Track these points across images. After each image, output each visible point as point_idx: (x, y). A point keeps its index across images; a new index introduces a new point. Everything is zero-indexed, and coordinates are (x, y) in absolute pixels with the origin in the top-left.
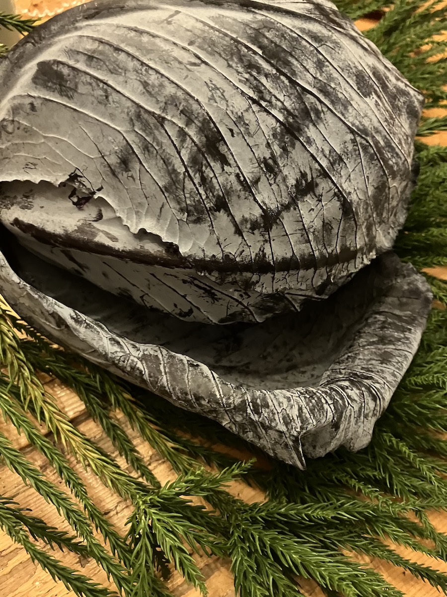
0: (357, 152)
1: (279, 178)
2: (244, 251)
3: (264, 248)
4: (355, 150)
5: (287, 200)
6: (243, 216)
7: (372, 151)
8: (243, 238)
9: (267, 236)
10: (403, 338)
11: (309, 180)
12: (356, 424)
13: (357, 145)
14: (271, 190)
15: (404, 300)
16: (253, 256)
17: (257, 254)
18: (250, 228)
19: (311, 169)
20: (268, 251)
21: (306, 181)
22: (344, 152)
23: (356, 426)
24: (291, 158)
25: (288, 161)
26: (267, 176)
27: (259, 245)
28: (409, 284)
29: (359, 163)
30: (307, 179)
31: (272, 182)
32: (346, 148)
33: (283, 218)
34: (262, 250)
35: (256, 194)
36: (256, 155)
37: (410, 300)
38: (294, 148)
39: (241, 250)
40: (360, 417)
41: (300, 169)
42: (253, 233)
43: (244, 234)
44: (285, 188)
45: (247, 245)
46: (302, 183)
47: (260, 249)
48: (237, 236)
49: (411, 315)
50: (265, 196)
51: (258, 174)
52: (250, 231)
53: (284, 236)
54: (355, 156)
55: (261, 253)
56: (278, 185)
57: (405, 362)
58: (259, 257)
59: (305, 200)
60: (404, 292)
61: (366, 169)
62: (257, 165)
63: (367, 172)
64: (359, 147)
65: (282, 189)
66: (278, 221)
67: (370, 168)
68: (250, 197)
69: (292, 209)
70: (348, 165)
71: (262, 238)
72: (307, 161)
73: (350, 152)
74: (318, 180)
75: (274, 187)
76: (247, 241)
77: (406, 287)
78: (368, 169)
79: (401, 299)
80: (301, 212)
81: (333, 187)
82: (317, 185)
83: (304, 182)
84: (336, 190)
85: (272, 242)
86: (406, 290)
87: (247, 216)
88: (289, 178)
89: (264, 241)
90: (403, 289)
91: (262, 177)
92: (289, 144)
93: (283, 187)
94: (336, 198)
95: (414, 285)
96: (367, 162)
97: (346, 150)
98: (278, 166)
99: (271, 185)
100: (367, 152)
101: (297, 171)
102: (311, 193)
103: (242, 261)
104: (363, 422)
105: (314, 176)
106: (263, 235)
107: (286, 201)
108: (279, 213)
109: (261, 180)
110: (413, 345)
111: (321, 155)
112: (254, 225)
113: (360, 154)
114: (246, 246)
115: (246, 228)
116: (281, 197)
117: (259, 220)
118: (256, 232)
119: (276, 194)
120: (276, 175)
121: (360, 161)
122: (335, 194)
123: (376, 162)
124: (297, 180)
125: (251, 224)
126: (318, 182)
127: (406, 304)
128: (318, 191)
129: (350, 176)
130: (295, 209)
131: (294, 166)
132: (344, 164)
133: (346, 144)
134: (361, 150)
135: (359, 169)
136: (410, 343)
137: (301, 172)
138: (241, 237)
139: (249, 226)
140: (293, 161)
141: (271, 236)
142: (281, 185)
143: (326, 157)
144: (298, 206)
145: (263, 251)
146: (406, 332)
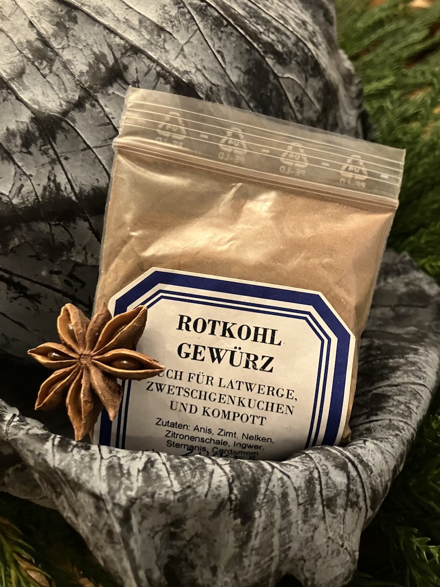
0: (188, 17)
1: (57, 65)
2: (22, 186)
3: (55, 176)
4: (183, 14)
5: (75, 94)
6: (8, 129)
7: (216, 14)
8: (15, 163)
9: (51, 152)
10: (404, 365)
11: (111, 61)
12: (304, 522)
13: (185, 6)
14: (47, 84)
15: (403, 310)
16: (39, 191)
17: (45, 188)
18: (23, 145)
19: (110, 46)
20: (62, 179)
21: (106, 64)
22: (165, 18)
23: (306, 527)
24: (73, 36)
25: (68, 41)
26: (36, 64)
27: (45, 172)
28: (407, 284)
29: (195, 31)
30: (108, 63)
31: (47, 71)
32: (167, 13)
33: (74, 121)
34: (52, 179)
35: (20, 90)
36: (15, 40)
37: (412, 311)
38: (76, 22)
39: (18, 184)
40: (312, 505)
41: (91, 50)
42: (30, 153)
43: (15, 157)
44: (69, 76)
45: (25, 174)
46: (99, 69)
47: (49, 179)
48: (6, 162)
49: (418, 332)
50: (36, 92)
51: (22, 64)
52: (24, 150)
53: (84, 150)
54: (185, 22)
55: (52, 184)
56: (57, 75)
57: (415, 403)
58: (50, 192)
59: (110, 92)
60: (400, 297)
61: (212, 39)
62: (17, 52)
63: (215, 45)
64: (189, 8)
65: (65, 79)
66: (64, 124)
67: (220, 39)
68: (10, 97)
69: (88, 106)
70: (175, 35)
71: (45, 160)
72: (102, 36)
73: (175, 18)
74: (125, 61)
75: (51, 78)
76: (24, 169)
77: (403, 289)
78: (216, 40)
79: (397, 309)
80: (107, 109)
81: (152, 64)
82: (126, 68)
83: (102, 66)
84: (158, 69)
85: (64, 162)
86: (403, 294)
87: (13, 126)
88: (76, 63)
89: (50, 163)
90: (398, 293)
91: (27, 67)
92: (67, 18)
93: (66, 77)
94: (162, 80)
95: (415, 285)
96: (211, 30)
97: (167, 16)
98: (52, 49)
99: (44, 76)
100: (206, 15)
101: (87, 52)
102: (119, 81)
103: (24, 203)
104: (324, 518)
105: (118, 55)
106: (45, 153)
107: (76, 96)
108: (65, 113)
109: (27, 71)
110: (425, 372)
111: (124, 27)
112: (26, 138)
113: (192, 18)
114: (25, 177)
115: (16, 146)
116: (66, 91)
117: (30, 129)
118: (33, 149)
119: (55, 88)
120: (51, 62)
121: (195, 28)
122: (159, 75)
123: (229, 29)
124: (90, 65)
125: (21, 137)
126: (126, 63)
127: (405, 316)
128: (130, 77)
129: (182, 50)
130: (93, 106)
131: (81, 47)
132: (168, 35)
133: (166, 8)
134: (193, 13)
135: (198, 40)
136: (420, 370)
137: (94, 53)
138: (12, 164)
139: (19, 141)
140: (78, 40)
141: (58, 151)
142: (62, 75)
143: (134, 29)
144: (97, 101)
145: (54, 181)
146: (408, 353)
